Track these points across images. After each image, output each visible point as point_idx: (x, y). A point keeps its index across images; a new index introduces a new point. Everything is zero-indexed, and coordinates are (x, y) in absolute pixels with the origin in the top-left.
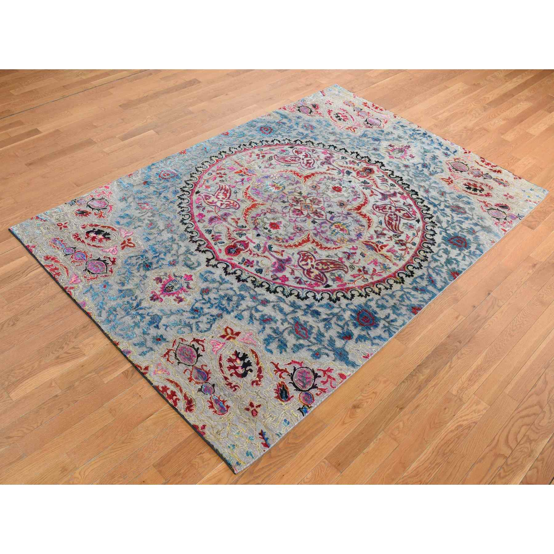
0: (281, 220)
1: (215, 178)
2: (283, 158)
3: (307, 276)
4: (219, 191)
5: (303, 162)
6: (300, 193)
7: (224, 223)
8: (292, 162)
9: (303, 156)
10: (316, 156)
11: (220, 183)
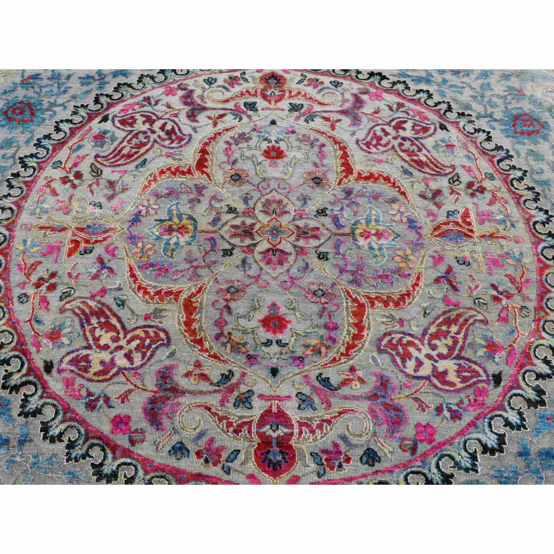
0: (269, 299)
1: (44, 301)
2: (117, 152)
3: (447, 388)
4: (88, 328)
5: (159, 137)
6: (231, 210)
7: (184, 400)
8: (143, 150)
9: (144, 123)
10: (164, 108)
11: (68, 306)
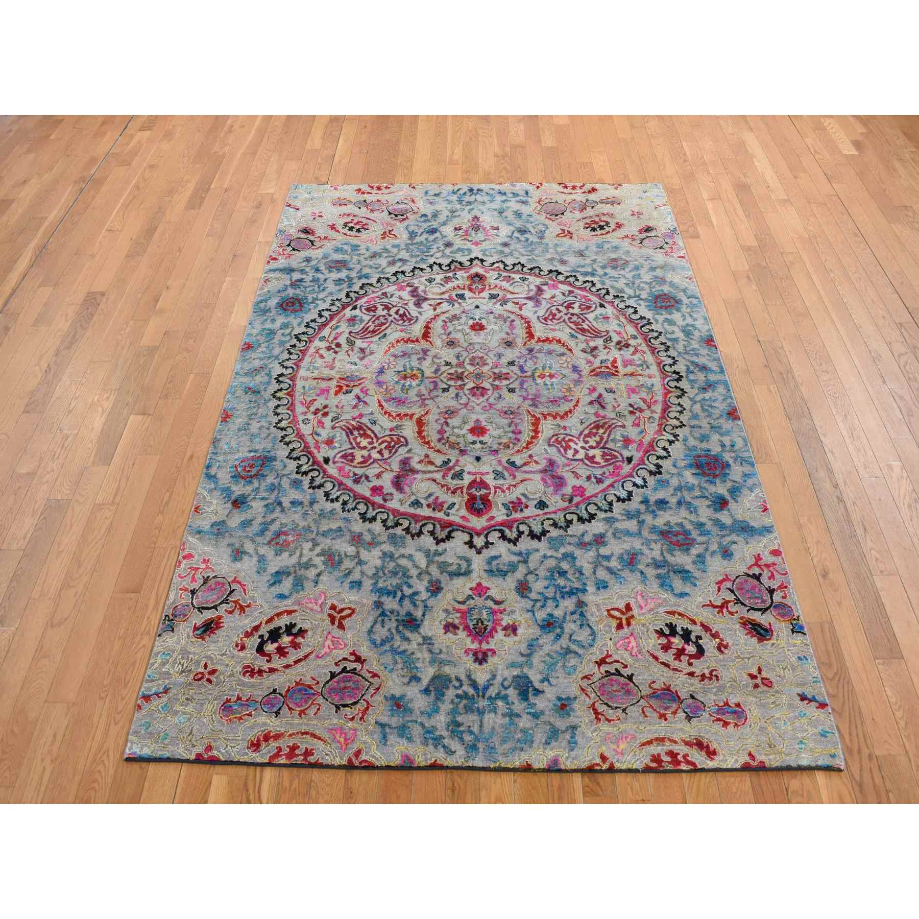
0: (474, 417)
1: (321, 423)
2: (365, 330)
3: (595, 465)
4: (351, 437)
5: (394, 318)
6: (447, 364)
7: (419, 476)
8: (383, 328)
9: (383, 309)
10: (398, 300)
11: (337, 425)
